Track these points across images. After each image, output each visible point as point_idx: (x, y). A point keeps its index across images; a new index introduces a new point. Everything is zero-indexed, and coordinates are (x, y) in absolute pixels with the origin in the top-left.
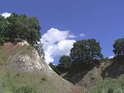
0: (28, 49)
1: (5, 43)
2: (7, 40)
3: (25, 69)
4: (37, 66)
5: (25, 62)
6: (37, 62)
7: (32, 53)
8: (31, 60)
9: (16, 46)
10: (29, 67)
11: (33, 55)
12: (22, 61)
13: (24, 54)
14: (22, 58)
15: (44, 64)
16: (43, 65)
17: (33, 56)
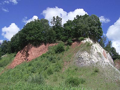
0: (87, 46)
1: (73, 43)
2: (74, 40)
3: (84, 63)
4: (93, 60)
5: (83, 58)
6: (94, 56)
7: (90, 49)
8: (88, 55)
9: (80, 44)
10: (87, 62)
11: (91, 50)
12: (81, 58)
13: (83, 51)
14: (81, 55)
15: (101, 57)
16: (99, 58)
17: (91, 52)
